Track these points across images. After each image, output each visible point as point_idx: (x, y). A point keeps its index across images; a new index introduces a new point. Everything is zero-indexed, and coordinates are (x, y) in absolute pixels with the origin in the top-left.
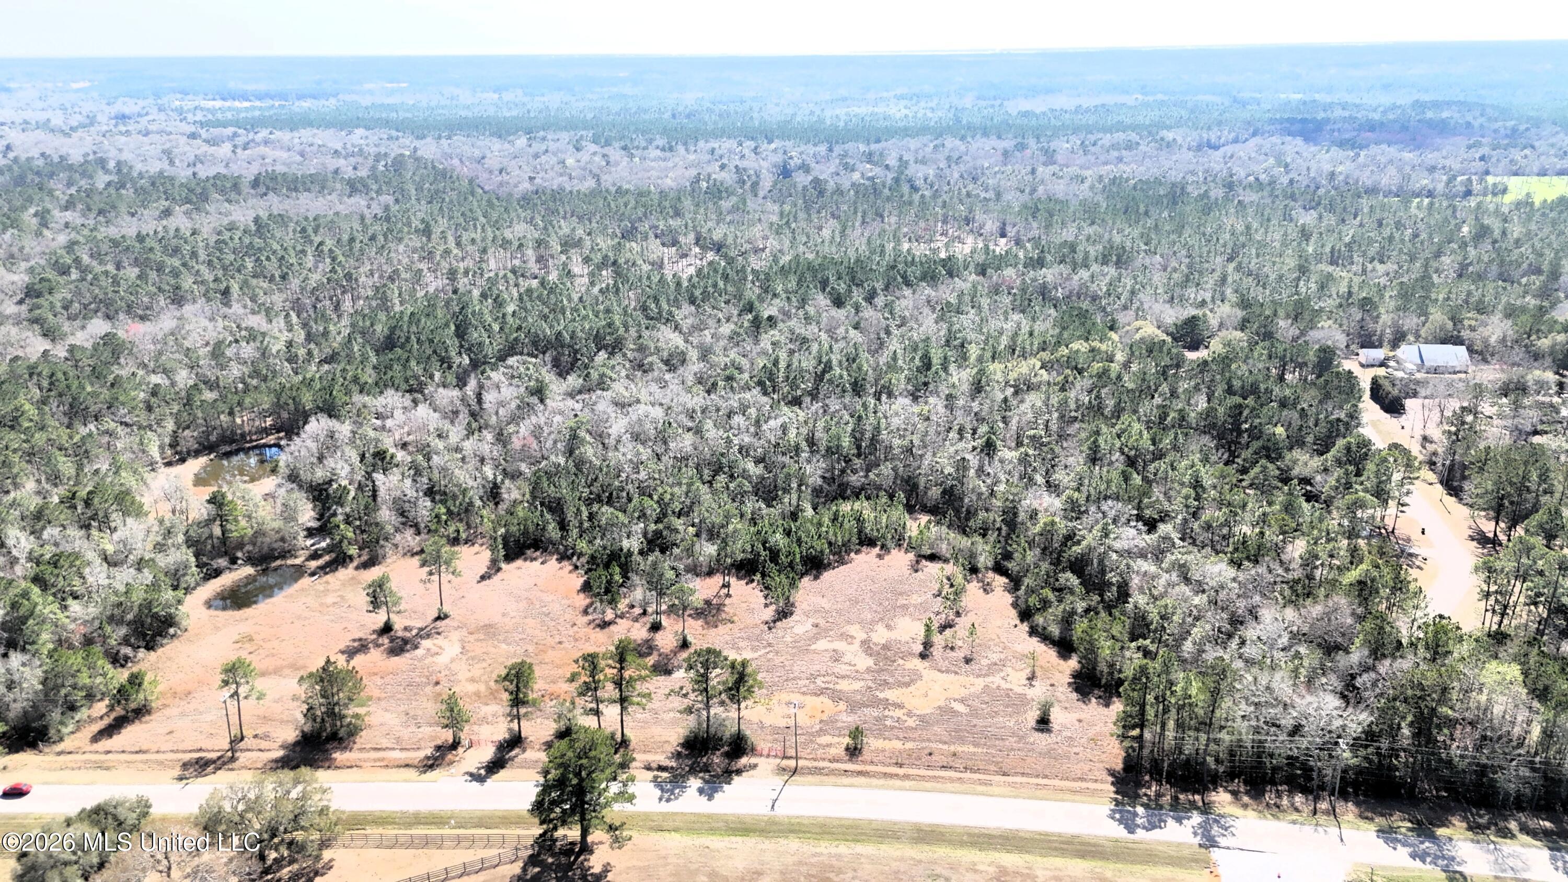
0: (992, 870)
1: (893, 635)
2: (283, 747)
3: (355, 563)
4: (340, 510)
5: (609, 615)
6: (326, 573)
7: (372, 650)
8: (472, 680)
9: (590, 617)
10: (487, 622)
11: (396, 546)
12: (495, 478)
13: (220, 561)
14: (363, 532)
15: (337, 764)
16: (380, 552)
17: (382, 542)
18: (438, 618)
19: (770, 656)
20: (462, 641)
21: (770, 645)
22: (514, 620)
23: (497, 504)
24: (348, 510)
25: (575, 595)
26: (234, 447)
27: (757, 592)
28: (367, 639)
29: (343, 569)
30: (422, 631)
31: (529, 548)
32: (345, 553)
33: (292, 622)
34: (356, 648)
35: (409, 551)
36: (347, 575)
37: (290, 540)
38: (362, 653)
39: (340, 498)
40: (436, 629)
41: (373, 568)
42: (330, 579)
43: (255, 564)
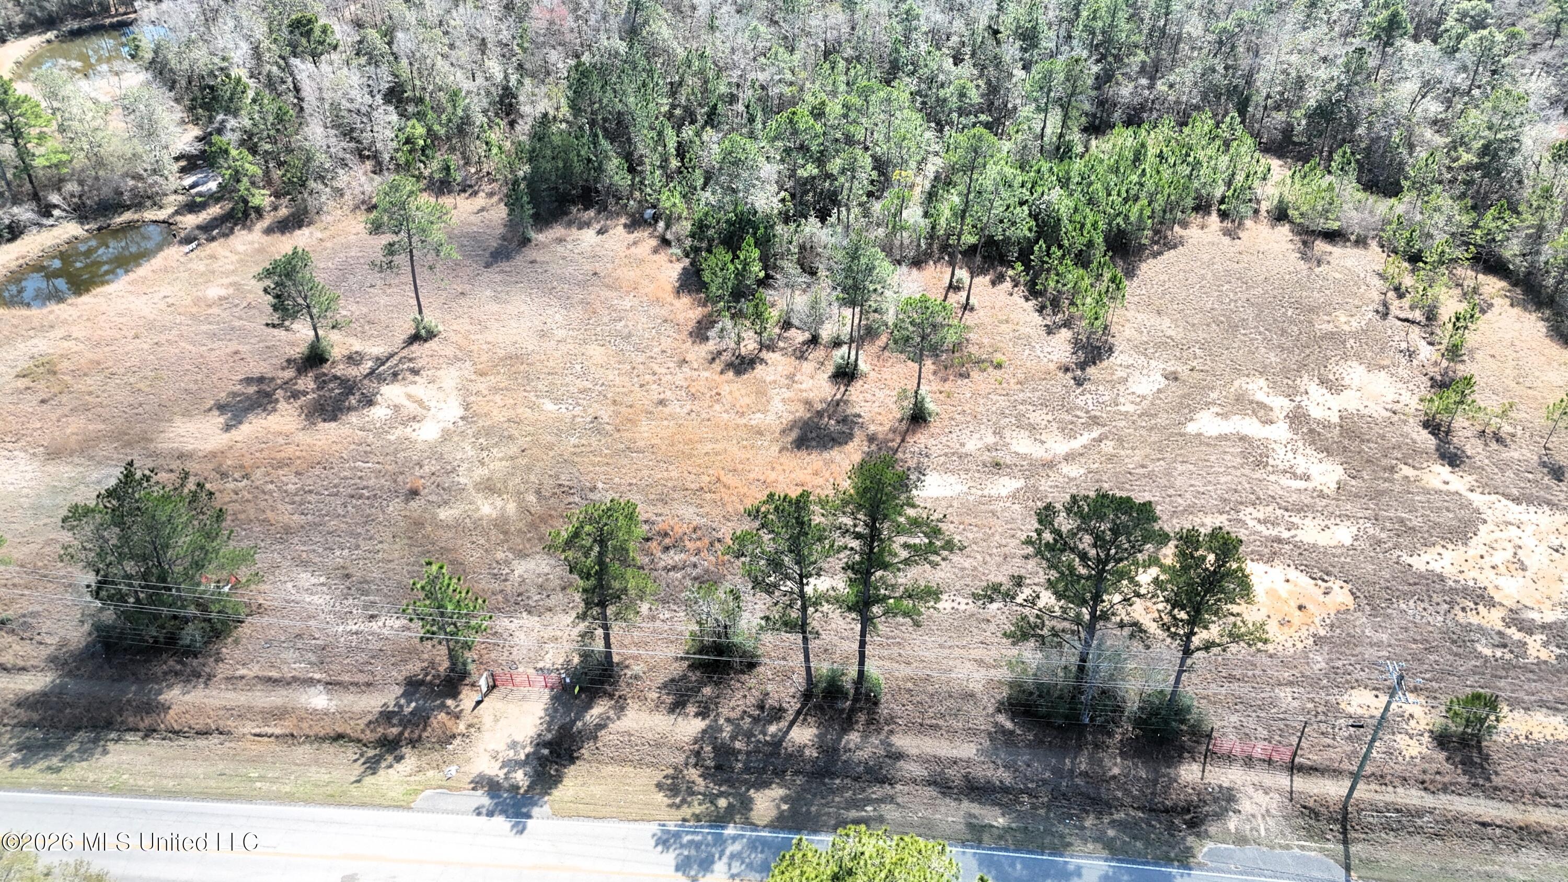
1: (1349, 401)
2: (53, 661)
3: (266, 222)
4: (232, 122)
5: (750, 345)
6: (213, 239)
7: (282, 405)
8: (489, 487)
9: (711, 346)
10: (512, 350)
11: (339, 192)
13: (15, 210)
15: (171, 718)
16: (312, 203)
17: (312, 184)
18: (416, 338)
19: (1108, 447)
20: (464, 390)
21: (1095, 421)
22: (563, 348)
23: (512, 124)
24: (246, 122)
25: (670, 298)
26: (87, 23)
27: (1018, 298)
28: (273, 379)
29: (243, 232)
30: (383, 364)
31: (574, 203)
32: (246, 202)
33: (136, 337)
34: (248, 398)
35: (363, 202)
36: (250, 243)
37: (149, 176)
38: (259, 410)
39: (231, 99)
40: (410, 360)
41: (298, 233)
42: (220, 250)
43: (86, 218)
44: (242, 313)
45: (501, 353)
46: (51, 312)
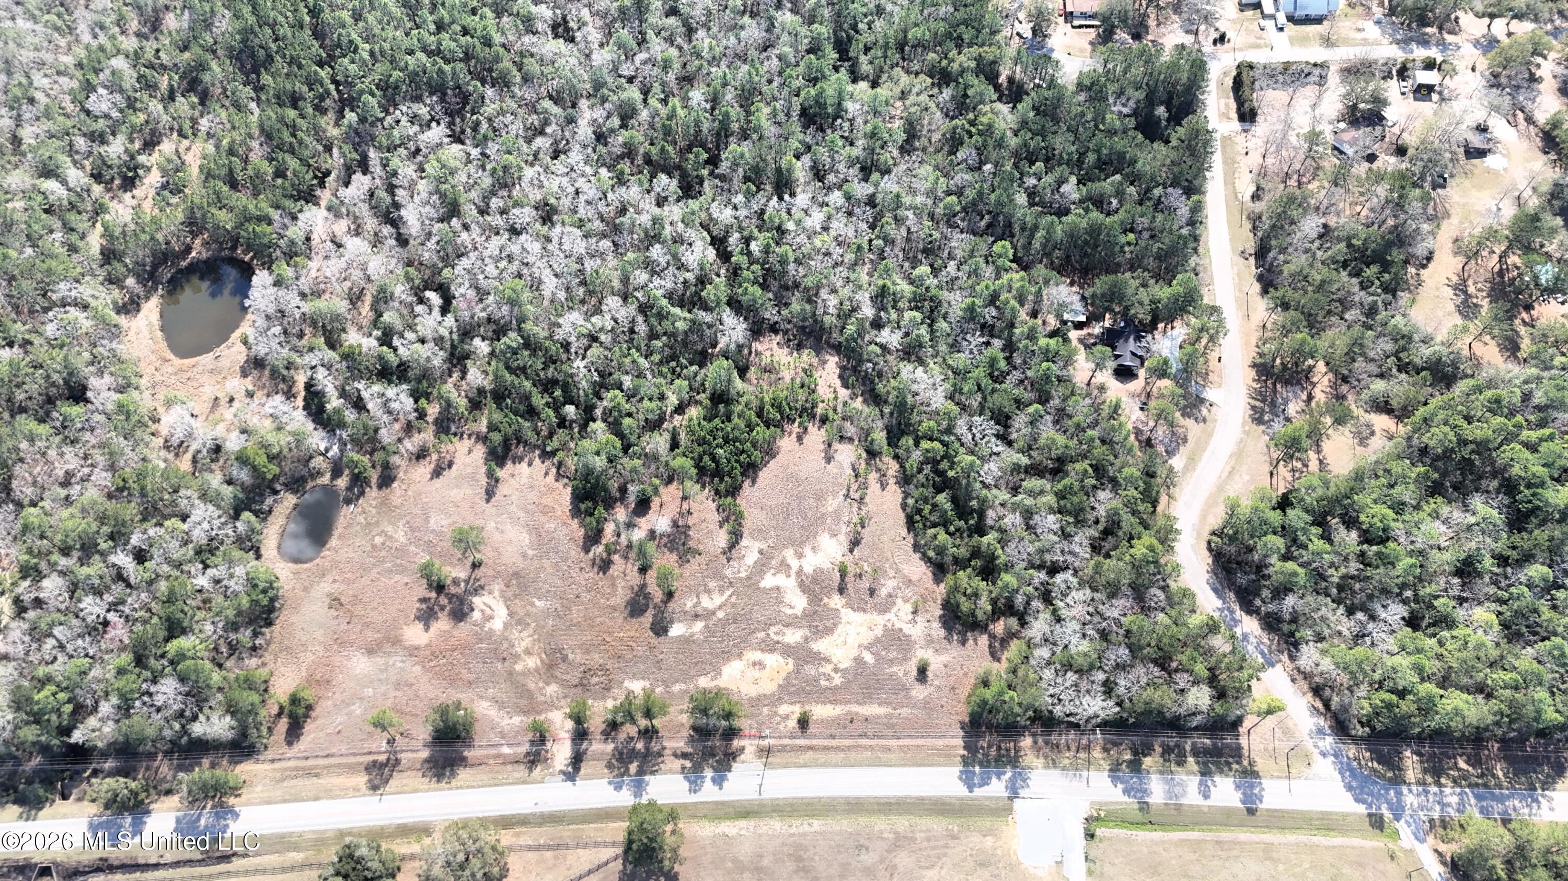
0: (891, 836)
1: (818, 559)
2: (426, 746)
3: (375, 478)
6: (358, 498)
7: (440, 615)
9: (591, 554)
10: (514, 567)
15: (469, 761)
16: (393, 467)
17: (391, 460)
18: (474, 565)
20: (504, 597)
21: (731, 584)
22: (533, 563)
25: (569, 519)
27: (711, 502)
28: (429, 599)
29: (369, 490)
30: (468, 584)
31: (513, 446)
33: (362, 576)
34: (425, 611)
36: (376, 498)
38: (433, 618)
40: (478, 581)
41: (393, 486)
42: (365, 506)
43: (292, 489)
44: (396, 553)
45: (511, 571)
46: (317, 565)
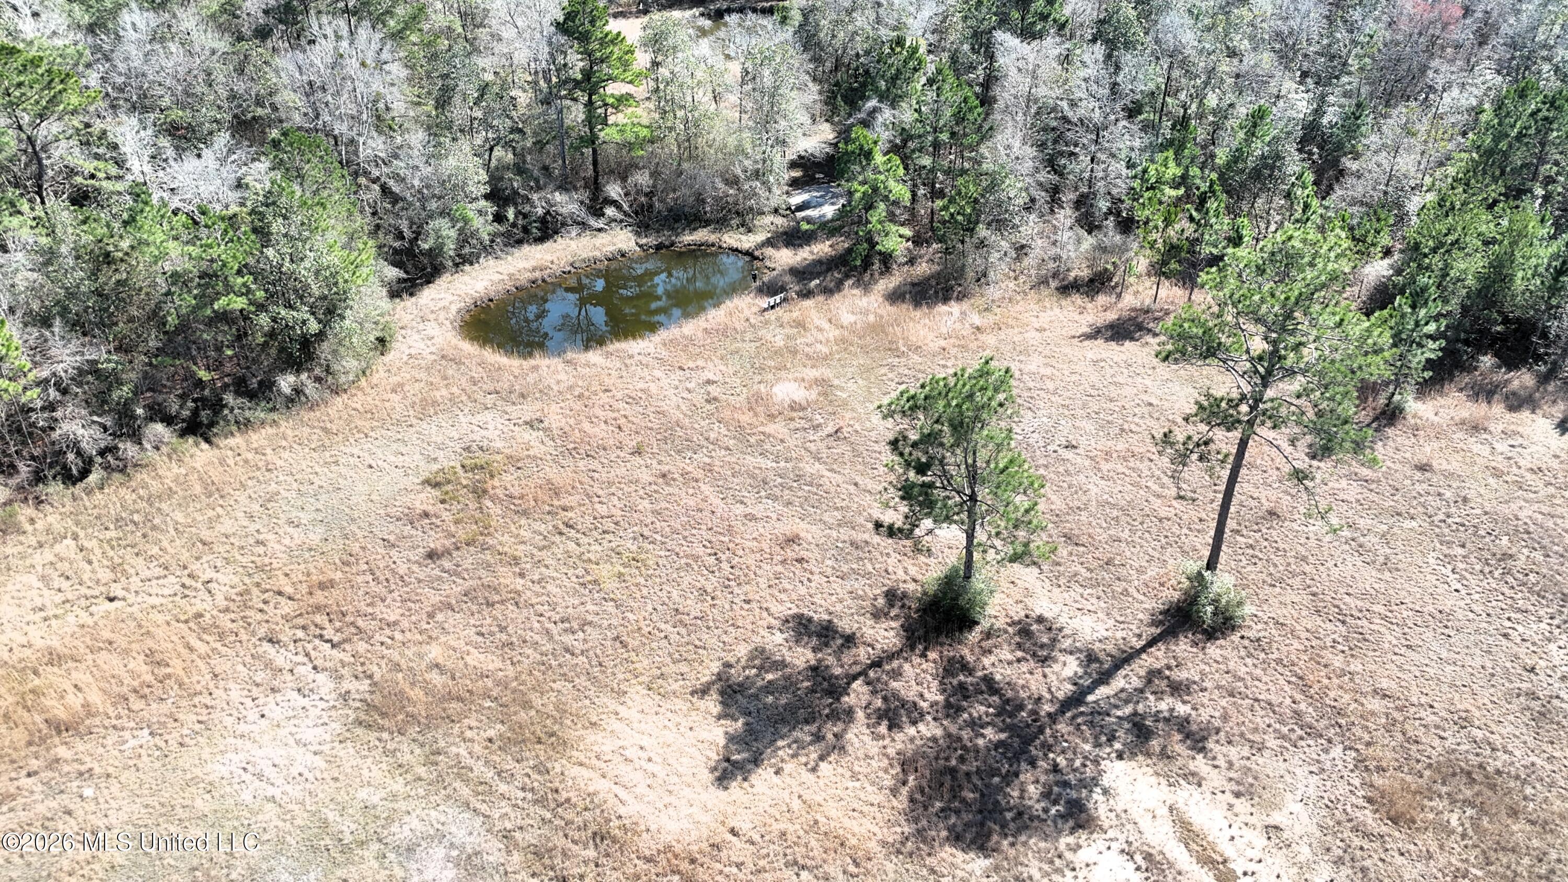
3: (894, 280)
4: (887, 114)
6: (806, 294)
7: (859, 736)
10: (1461, 741)
11: (1021, 250)
12: (1319, 112)
13: (558, 197)
14: (936, 194)
16: (974, 261)
17: (982, 231)
18: (1185, 622)
20: (1351, 869)
24: (907, 116)
28: (850, 640)
29: (856, 291)
30: (1104, 678)
31: (1481, 349)
32: (872, 244)
33: (638, 452)
34: (789, 684)
35: (1055, 275)
36: (866, 313)
37: (748, 179)
38: (803, 734)
39: (894, 79)
40: (1178, 689)
41: (942, 308)
42: (814, 314)
43: (647, 227)
44: (822, 446)
45: (1434, 747)
46: (535, 368)
